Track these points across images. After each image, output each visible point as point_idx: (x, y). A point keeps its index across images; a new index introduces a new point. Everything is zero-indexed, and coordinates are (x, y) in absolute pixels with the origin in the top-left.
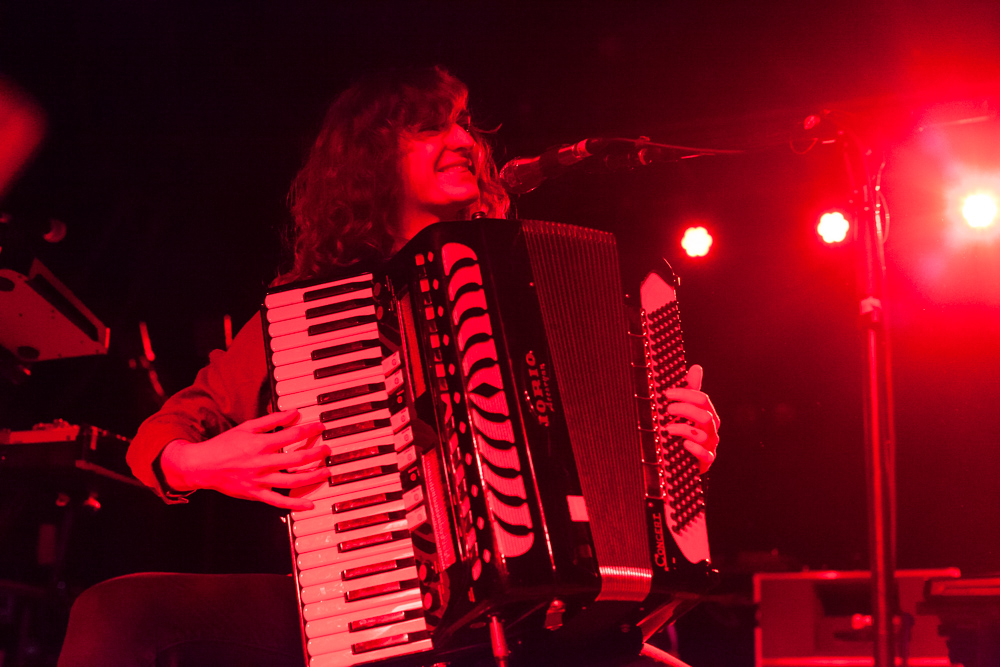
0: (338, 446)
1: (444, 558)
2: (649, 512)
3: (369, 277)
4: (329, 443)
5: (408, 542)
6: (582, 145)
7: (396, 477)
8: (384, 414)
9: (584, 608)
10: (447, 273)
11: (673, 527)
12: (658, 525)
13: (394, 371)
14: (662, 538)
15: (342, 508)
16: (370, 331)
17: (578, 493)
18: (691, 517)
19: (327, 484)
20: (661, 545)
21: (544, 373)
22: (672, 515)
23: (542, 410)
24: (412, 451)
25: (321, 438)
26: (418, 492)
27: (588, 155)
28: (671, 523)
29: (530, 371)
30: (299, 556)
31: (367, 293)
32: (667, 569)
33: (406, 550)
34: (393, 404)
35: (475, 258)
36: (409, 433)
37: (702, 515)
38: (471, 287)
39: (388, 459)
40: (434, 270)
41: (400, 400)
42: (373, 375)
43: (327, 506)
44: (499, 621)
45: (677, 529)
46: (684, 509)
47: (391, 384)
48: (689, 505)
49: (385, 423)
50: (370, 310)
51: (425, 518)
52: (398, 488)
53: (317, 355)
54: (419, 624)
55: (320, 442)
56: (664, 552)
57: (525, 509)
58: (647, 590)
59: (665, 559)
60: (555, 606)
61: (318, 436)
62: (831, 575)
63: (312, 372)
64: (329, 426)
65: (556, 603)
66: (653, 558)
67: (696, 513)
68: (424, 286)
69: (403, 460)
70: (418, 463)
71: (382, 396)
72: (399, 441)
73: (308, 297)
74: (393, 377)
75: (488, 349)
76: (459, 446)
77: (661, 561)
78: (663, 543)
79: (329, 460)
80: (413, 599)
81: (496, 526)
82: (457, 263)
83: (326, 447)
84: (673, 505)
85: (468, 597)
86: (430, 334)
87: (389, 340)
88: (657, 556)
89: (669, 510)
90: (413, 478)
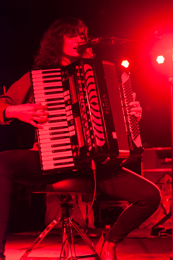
0: (51, 113)
1: (81, 144)
2: (128, 136)
3: (59, 69)
4: (49, 112)
5: (69, 139)
6: (97, 39)
7: (66, 122)
8: (63, 106)
9: (113, 159)
10: (85, 72)
11: (133, 139)
12: (130, 139)
13: (67, 95)
14: (131, 142)
15: (52, 129)
16: (60, 84)
17: (114, 131)
18: (137, 136)
19: (48, 122)
20: (131, 144)
21: (107, 100)
22: (133, 136)
23: (107, 110)
24: (72, 117)
25: (46, 110)
26: (73, 127)
27: (99, 42)
28: (133, 138)
29: (104, 100)
30: (40, 140)
31: (59, 74)
32: (133, 150)
33: (68, 141)
34: (66, 103)
35: (92, 69)
36: (71, 112)
37: (139, 135)
38: (90, 77)
39: (64, 118)
40: (81, 71)
41: (69, 103)
42: (61, 95)
43: (48, 128)
44: (94, 161)
45: (134, 139)
46: (136, 134)
47: (66, 99)
48: (136, 133)
49: (64, 108)
50: (60, 78)
51: (75, 134)
52: (67, 125)
53: (46, 88)
54: (71, 160)
55: (46, 111)
56: (132, 146)
57: (103, 134)
58: (129, 155)
59: (132, 148)
60: (108, 159)
61: (45, 109)
62: (160, 149)
63: (44, 93)
64: (49, 107)
65: (108, 158)
66: (130, 148)
67: (138, 135)
68: (78, 74)
69: (69, 118)
70: (73, 120)
71: (62, 101)
72: (68, 113)
73: (43, 73)
74: (67, 97)
75: (94, 93)
76: (87, 117)
77: (131, 148)
78: (132, 144)
79: (49, 116)
80: (70, 153)
81: (96, 138)
82: (87, 70)
83: (48, 113)
84: (133, 133)
85: (87, 155)
86: (79, 87)
87: (66, 87)
88: (130, 147)
89: (132, 135)
90: (72, 123)
